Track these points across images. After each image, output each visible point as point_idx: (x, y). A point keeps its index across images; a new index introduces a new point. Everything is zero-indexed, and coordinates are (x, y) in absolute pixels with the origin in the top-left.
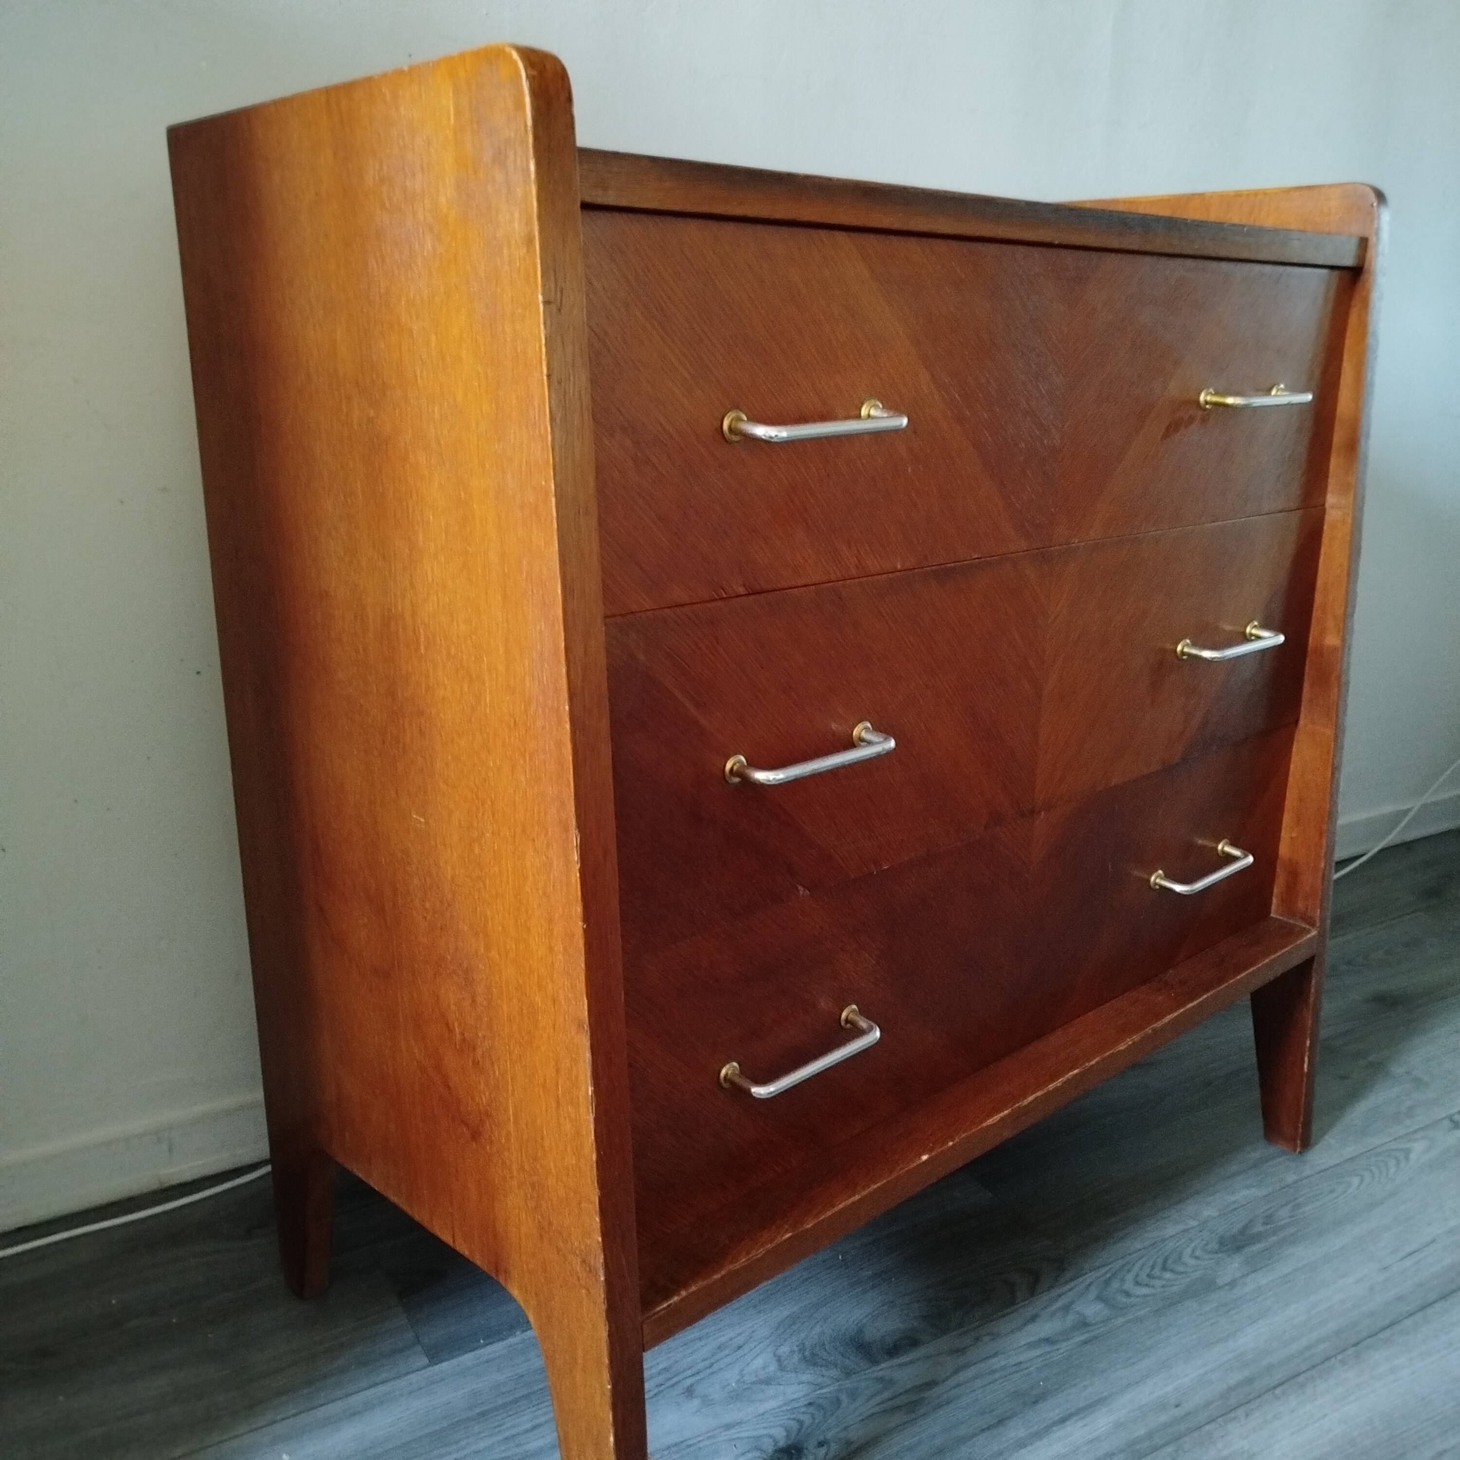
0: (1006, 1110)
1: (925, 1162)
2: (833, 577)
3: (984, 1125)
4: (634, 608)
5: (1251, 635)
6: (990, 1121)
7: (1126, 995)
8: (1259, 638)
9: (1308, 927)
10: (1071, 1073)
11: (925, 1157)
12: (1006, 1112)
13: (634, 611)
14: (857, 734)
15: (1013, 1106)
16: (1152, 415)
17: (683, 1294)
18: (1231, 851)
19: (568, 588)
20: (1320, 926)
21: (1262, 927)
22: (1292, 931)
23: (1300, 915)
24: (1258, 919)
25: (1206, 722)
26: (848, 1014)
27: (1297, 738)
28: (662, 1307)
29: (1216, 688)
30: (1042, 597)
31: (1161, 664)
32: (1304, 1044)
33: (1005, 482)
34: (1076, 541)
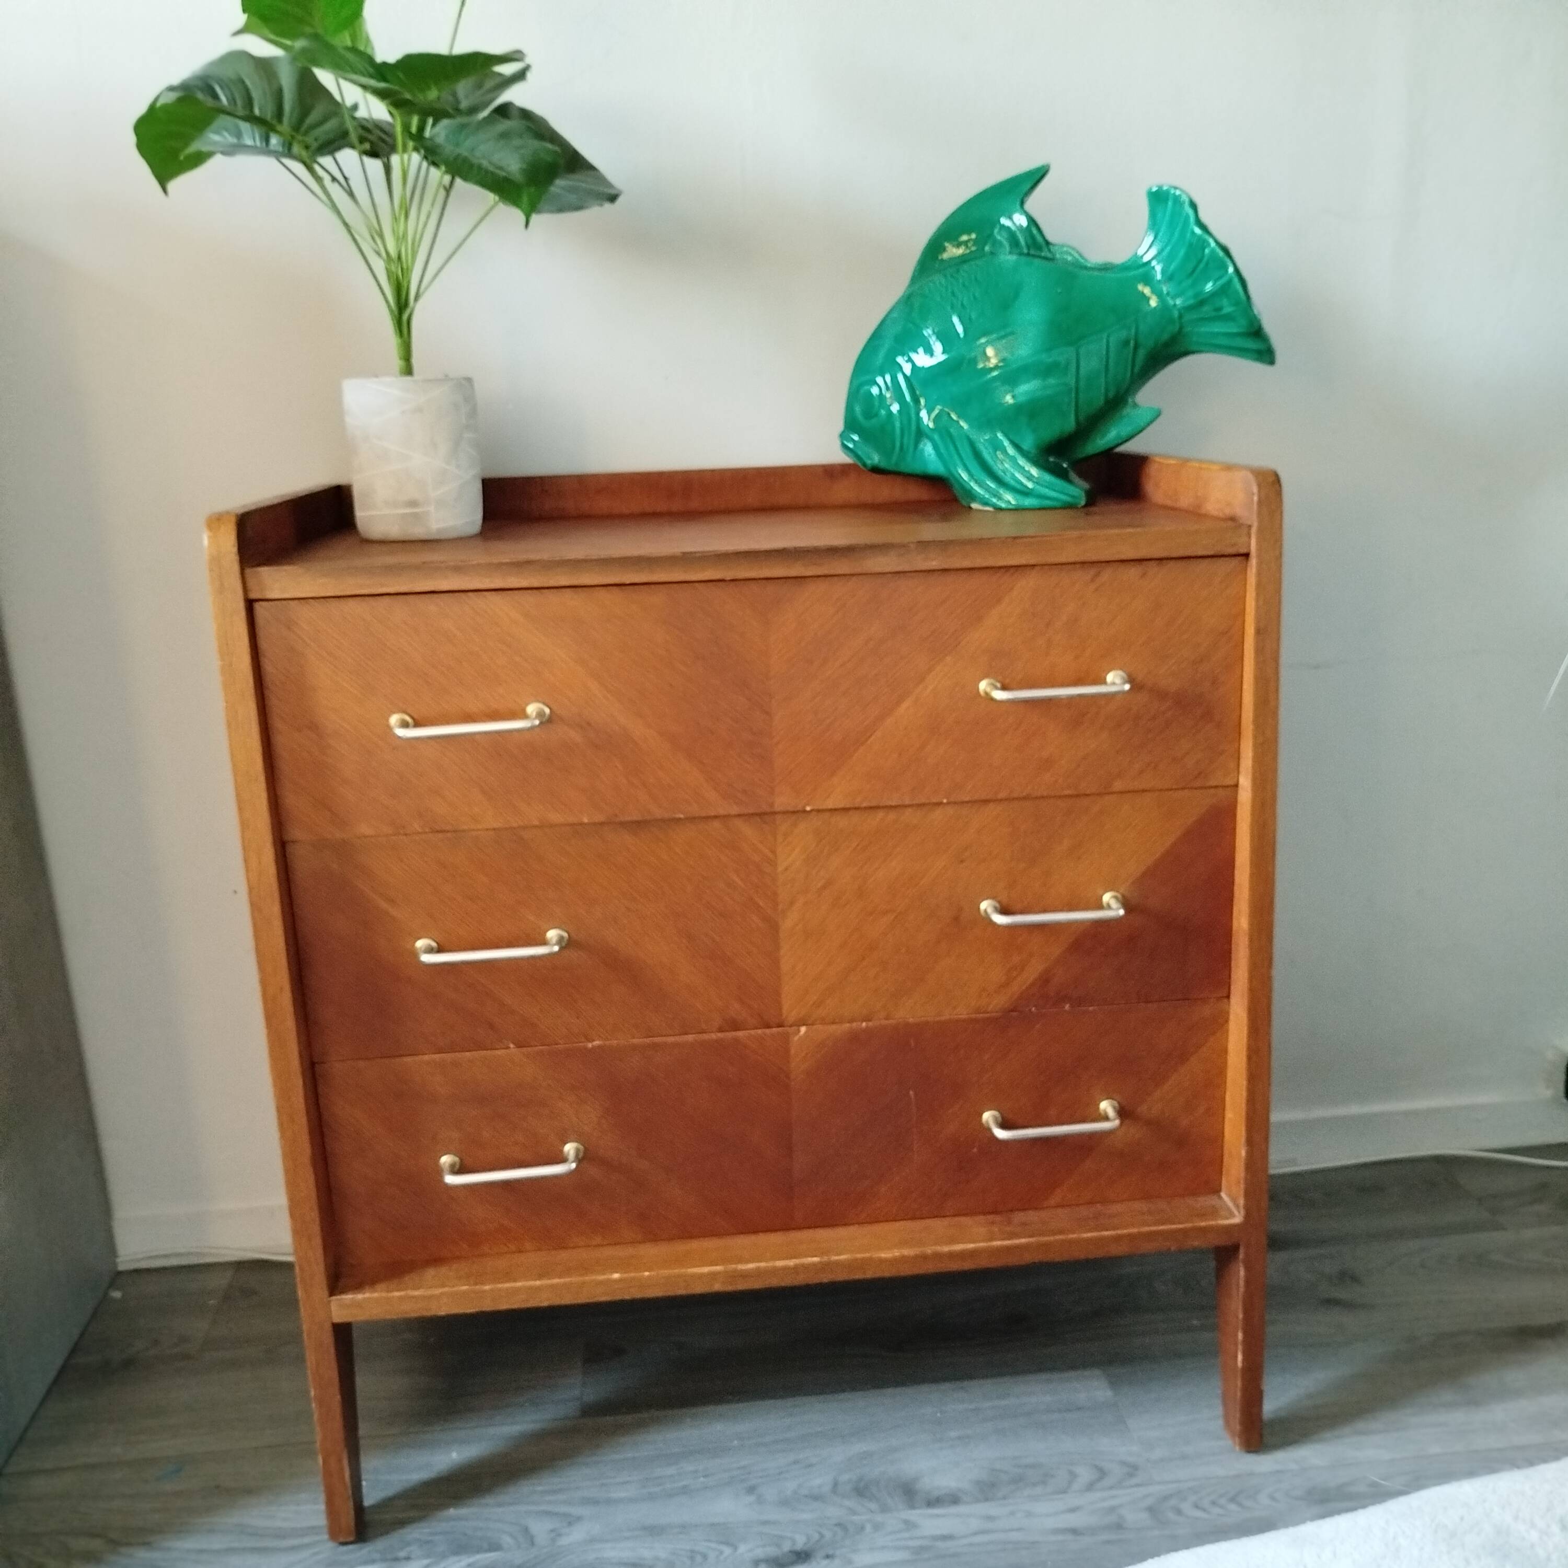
1: (615, 1279)
4: (328, 836)
12: (718, 1268)
15: (728, 1265)
16: (905, 705)
17: (367, 1295)
18: (1111, 1113)
19: (244, 825)
20: (1248, 1216)
21: (1190, 1201)
22: (1214, 1212)
23: (1234, 1200)
24: (1194, 1193)
25: (1045, 979)
26: (570, 1148)
27: (1232, 1017)
28: (348, 1297)
29: (1056, 950)
30: (767, 851)
31: (956, 919)
32: (1236, 1336)
33: (705, 761)
34: (808, 808)
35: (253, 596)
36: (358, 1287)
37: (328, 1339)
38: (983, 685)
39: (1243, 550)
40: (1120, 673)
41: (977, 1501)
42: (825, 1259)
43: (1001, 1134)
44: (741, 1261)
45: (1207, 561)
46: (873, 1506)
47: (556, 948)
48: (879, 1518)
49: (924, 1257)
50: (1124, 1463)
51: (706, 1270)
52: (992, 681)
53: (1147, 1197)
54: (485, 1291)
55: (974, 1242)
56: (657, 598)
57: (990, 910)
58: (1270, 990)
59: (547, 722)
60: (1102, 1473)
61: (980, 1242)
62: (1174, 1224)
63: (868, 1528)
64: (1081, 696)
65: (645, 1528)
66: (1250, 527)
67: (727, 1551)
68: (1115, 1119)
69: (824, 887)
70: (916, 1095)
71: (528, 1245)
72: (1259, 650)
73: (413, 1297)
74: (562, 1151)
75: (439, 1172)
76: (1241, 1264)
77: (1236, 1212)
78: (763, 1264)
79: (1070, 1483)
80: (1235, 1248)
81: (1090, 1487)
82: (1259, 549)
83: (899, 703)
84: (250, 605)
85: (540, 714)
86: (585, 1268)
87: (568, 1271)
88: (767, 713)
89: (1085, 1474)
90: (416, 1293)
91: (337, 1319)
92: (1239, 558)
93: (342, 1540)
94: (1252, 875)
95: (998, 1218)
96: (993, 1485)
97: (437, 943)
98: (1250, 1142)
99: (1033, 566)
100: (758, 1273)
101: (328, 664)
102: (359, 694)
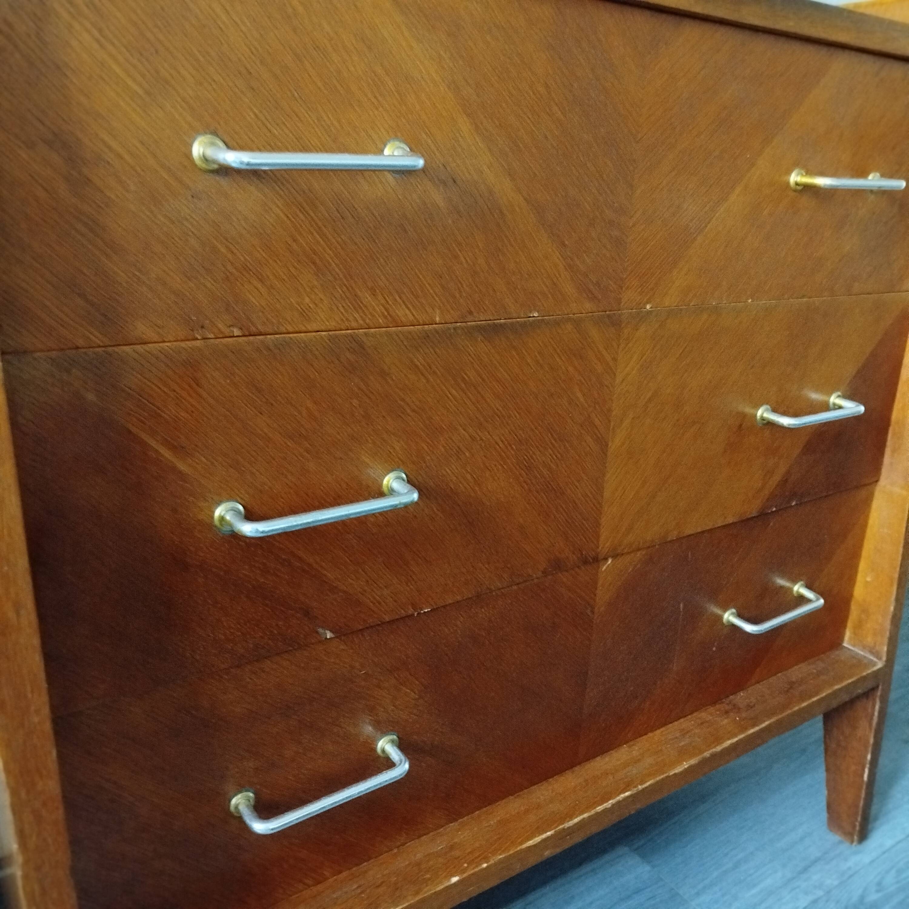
0: (550, 831)
1: (455, 884)
2: (354, 324)
3: (524, 846)
4: (81, 342)
5: (834, 404)
6: (531, 843)
7: (695, 714)
8: (840, 407)
9: (875, 659)
10: (623, 795)
11: (455, 879)
12: (549, 834)
13: (80, 346)
14: (386, 483)
15: (557, 827)
16: (736, 191)
21: (833, 656)
25: (785, 480)
27: (877, 496)
29: (797, 450)
30: (609, 359)
31: (740, 427)
33: (567, 243)
34: (648, 307)
69: (651, 399)
76: (878, 698)
83: (733, 188)
88: (631, 186)
101: (89, 26)
102: (140, 92)
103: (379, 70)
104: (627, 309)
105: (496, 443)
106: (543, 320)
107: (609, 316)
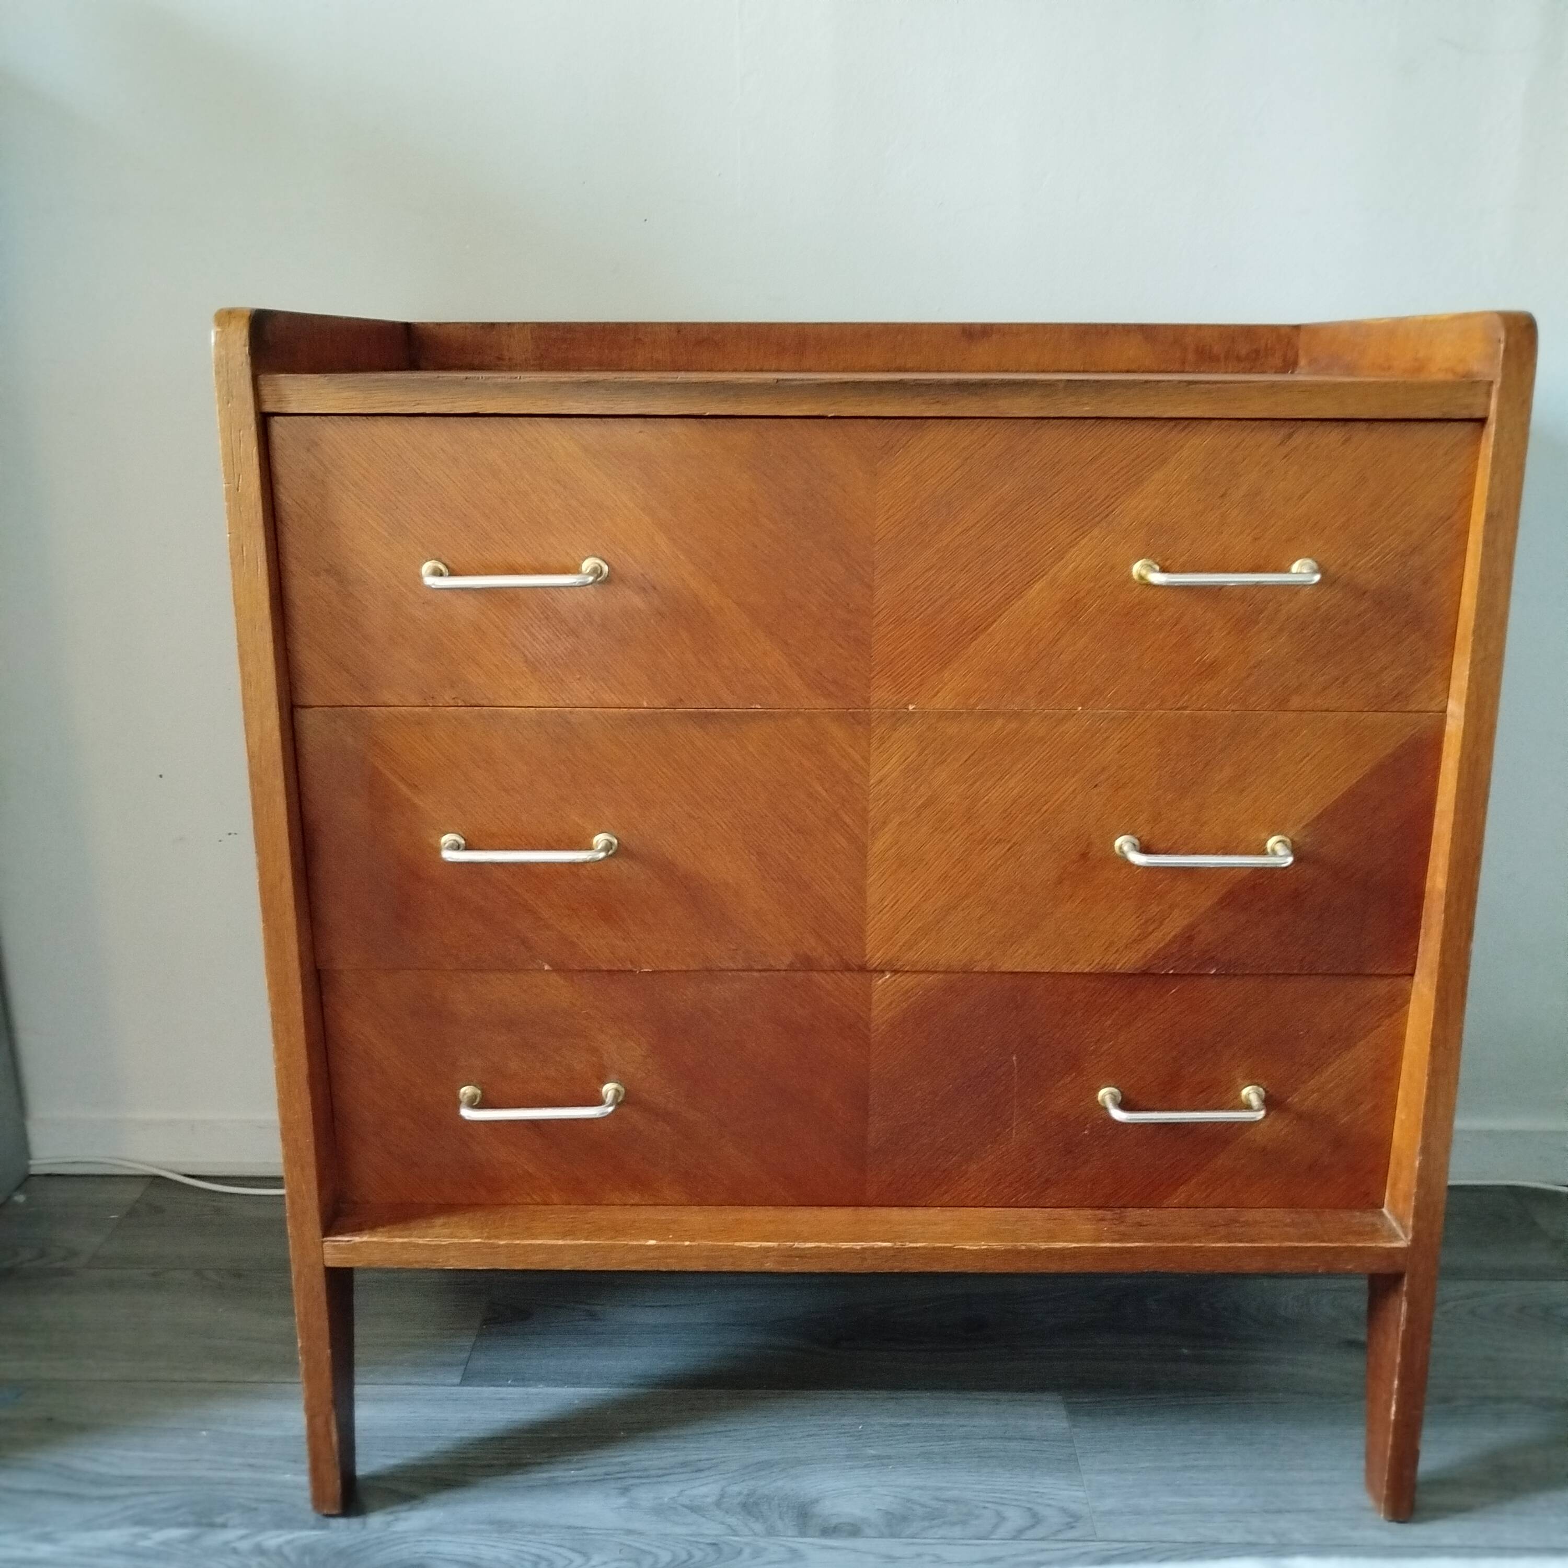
0: (775, 1242)
2: (561, 703)
13: (345, 705)
16: (1037, 586)
17: (365, 1239)
18: (1255, 1101)
19: (246, 681)
20: (1415, 1240)
21: (1344, 1215)
22: (1374, 1232)
23: (1400, 1219)
24: (1349, 1207)
25: (1188, 937)
26: (609, 1089)
27: (1413, 997)
28: (343, 1239)
29: (1205, 902)
30: (857, 757)
31: (1084, 856)
32: (1392, 1382)
33: (790, 641)
34: (911, 707)
35: (269, 407)
36: (357, 1229)
37: (319, 1284)
38: (1138, 568)
39: (1478, 414)
40: (1309, 561)
41: (882, 1536)
42: (898, 1245)
43: (1119, 1115)
44: (799, 1237)
45: (1431, 426)
46: (758, 1527)
47: (602, 855)
48: (762, 1542)
49: (1018, 1253)
50: (1064, 1510)
51: (756, 1245)
52: (1150, 562)
53: (1292, 1204)
54: (499, 1246)
55: (1077, 1242)
56: (741, 436)
57: (1126, 848)
58: (1467, 967)
59: (605, 581)
60: (1036, 1519)
61: (1086, 1241)
62: (1324, 1241)
63: (747, 1551)
64: (1258, 586)
65: (491, 1523)
66: (1491, 383)
67: (578, 1560)
68: (1259, 1110)
69: (925, 806)
70: (1020, 1061)
71: (555, 1198)
72: (1488, 542)
73: (418, 1245)
74: (599, 1092)
75: (457, 1104)
76: (1404, 1298)
77: (1402, 1236)
78: (823, 1245)
79: (996, 1526)
80: (1397, 1278)
81: (1018, 1535)
82: (1500, 413)
83: (1029, 584)
84: (264, 420)
85: (596, 572)
86: (618, 1230)
87: (597, 1231)
88: (869, 587)
89: (1016, 1518)
90: (421, 1241)
91: (329, 1264)
92: (1472, 424)
93: (325, 1512)
94: (1455, 824)
95: (1108, 1214)
96: (904, 1519)
97: (465, 840)
98: (1426, 1150)
99: (1210, 419)
100: (818, 1254)
101: (353, 497)
102: (386, 534)
103: (574, 503)
104: (878, 707)
105: (718, 824)
106: (765, 713)
107: (852, 714)
